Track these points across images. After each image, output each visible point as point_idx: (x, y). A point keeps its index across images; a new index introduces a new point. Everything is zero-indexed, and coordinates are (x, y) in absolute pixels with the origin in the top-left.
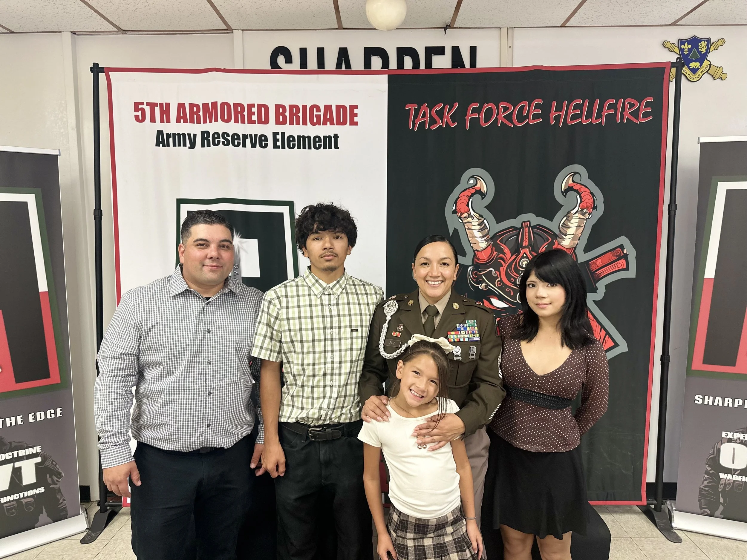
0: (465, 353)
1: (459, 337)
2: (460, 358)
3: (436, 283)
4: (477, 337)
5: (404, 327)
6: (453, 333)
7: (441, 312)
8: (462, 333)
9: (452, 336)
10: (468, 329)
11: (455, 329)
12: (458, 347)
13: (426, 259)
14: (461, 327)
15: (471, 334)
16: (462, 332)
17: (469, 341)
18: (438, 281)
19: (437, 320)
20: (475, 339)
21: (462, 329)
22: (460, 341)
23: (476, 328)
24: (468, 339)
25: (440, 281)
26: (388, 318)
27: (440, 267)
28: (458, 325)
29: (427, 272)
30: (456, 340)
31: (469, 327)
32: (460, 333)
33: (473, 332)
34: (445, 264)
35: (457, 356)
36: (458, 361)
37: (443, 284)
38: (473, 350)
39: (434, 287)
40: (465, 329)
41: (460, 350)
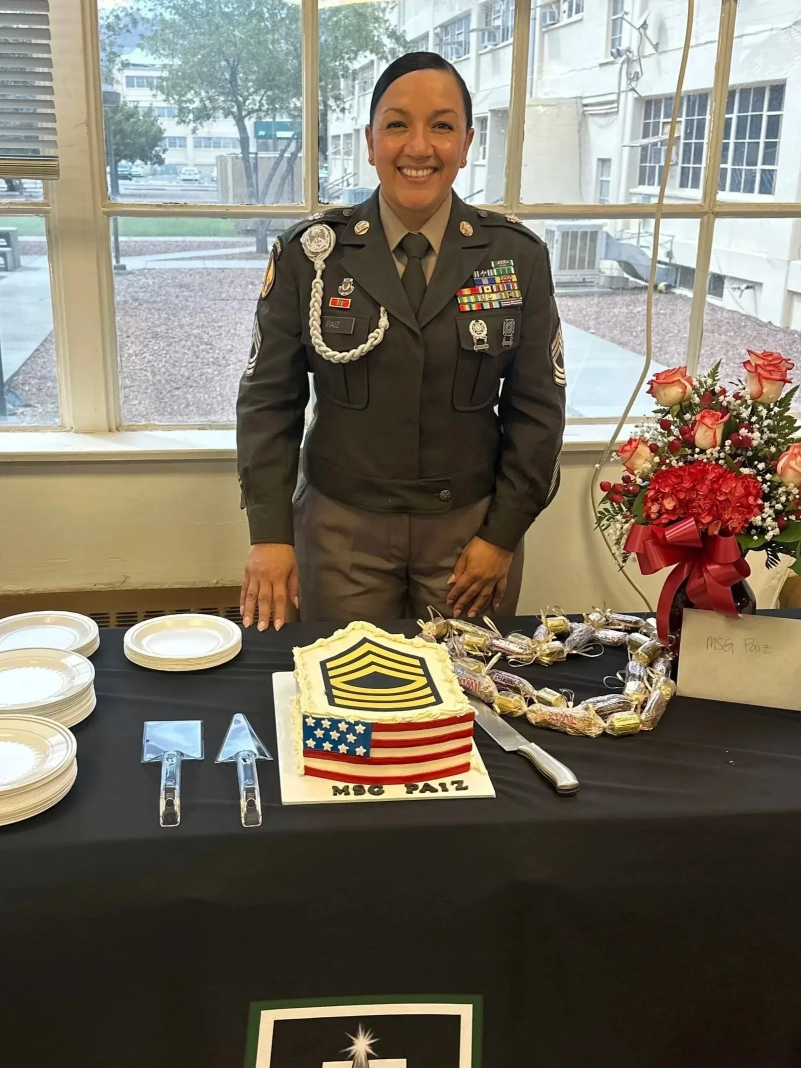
0: (495, 334)
1: (480, 299)
2: (485, 347)
3: (420, 173)
4: (517, 298)
5: (355, 283)
6: (466, 291)
7: (436, 246)
8: (486, 291)
9: (465, 300)
10: (498, 280)
11: (472, 284)
12: (481, 321)
13: (400, 111)
14: (481, 276)
15: (504, 291)
16: (485, 288)
17: (501, 307)
18: (427, 168)
19: (431, 264)
20: (513, 303)
21: (485, 281)
22: (483, 309)
23: (514, 278)
24: (500, 303)
25: (431, 168)
26: (319, 265)
27: (432, 134)
28: (476, 274)
29: (399, 145)
30: (474, 307)
31: (499, 275)
32: (481, 291)
33: (508, 287)
34: (443, 125)
35: (480, 341)
36: (481, 353)
37: (436, 175)
38: (509, 326)
39: (415, 183)
40: (492, 282)
41: (486, 329)
